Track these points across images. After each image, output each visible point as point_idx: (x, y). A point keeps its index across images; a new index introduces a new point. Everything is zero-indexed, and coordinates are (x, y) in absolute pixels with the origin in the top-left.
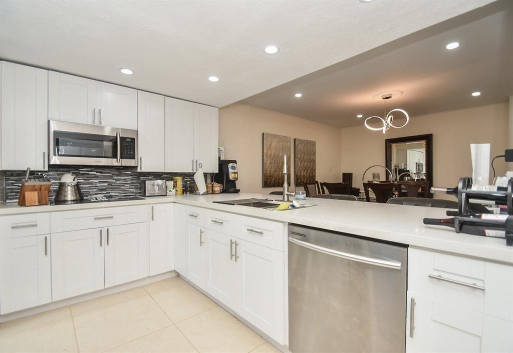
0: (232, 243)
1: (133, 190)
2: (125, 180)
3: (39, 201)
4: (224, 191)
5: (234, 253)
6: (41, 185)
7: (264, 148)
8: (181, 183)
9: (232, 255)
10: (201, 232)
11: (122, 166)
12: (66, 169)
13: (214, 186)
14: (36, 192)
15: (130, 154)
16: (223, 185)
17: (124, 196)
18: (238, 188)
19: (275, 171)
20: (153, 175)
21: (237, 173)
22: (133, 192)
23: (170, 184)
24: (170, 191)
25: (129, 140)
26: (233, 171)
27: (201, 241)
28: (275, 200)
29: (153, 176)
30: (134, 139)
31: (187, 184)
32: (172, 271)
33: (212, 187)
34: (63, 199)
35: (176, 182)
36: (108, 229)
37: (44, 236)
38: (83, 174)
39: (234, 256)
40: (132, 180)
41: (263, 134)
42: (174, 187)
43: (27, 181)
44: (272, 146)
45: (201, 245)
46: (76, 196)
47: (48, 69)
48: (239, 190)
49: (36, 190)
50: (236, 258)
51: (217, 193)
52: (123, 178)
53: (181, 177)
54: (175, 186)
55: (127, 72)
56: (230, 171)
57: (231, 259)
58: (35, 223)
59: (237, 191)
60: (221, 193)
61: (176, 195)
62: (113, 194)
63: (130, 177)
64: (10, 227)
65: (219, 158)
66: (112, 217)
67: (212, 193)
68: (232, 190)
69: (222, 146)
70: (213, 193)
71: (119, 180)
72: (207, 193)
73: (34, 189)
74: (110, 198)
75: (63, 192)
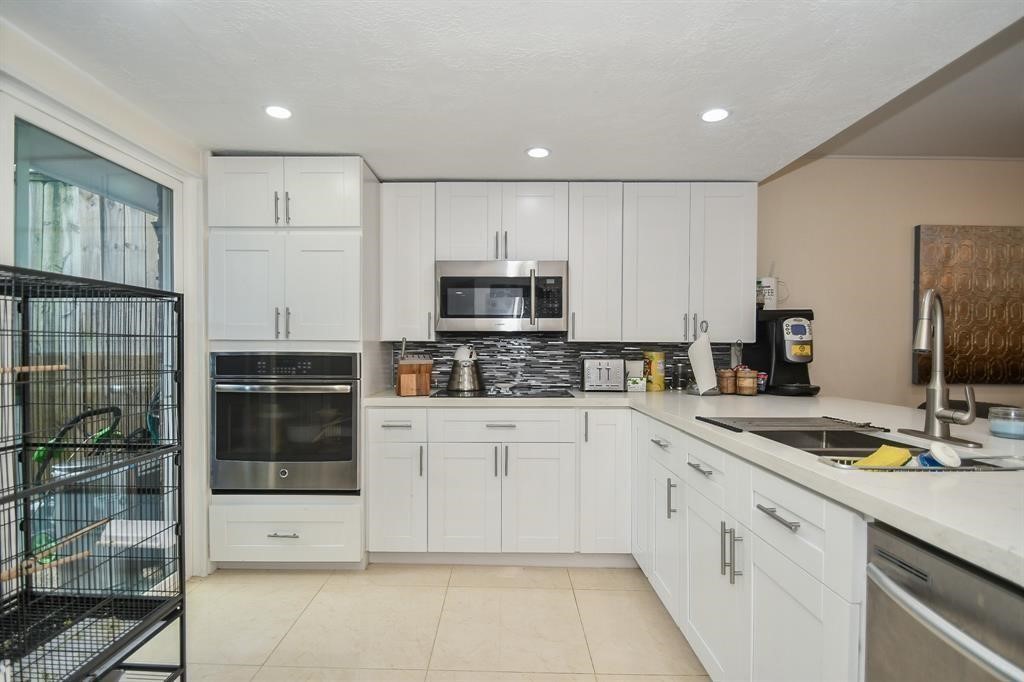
0: (724, 532)
1: (566, 377)
2: (553, 357)
3: (418, 390)
4: (769, 390)
5: (728, 561)
6: (420, 365)
7: (922, 268)
8: (662, 367)
9: (724, 565)
10: (670, 486)
11: (539, 332)
12: (464, 339)
13: (739, 375)
14: (414, 375)
15: (553, 309)
16: (769, 373)
17: (552, 387)
18: (813, 383)
19: (965, 337)
20: (604, 348)
21: (810, 343)
22: (566, 381)
23: (636, 367)
24: (635, 382)
25: (553, 282)
26: (797, 338)
27: (669, 505)
28: (900, 431)
29: (604, 351)
30: (561, 278)
31: (676, 368)
32: (628, 554)
33: (736, 377)
34: (456, 387)
35: (648, 364)
36: (507, 448)
37: (419, 445)
38: (488, 346)
39: (729, 567)
40: (565, 356)
41: (918, 229)
42: (644, 373)
43: (403, 359)
44: (952, 262)
45: (669, 517)
46: (474, 382)
47: (435, 181)
48: (817, 389)
49: (413, 372)
50: (733, 574)
51: (746, 392)
52: (549, 353)
53: (662, 353)
54: (647, 372)
55: (538, 153)
56: (789, 337)
57: (724, 573)
58: (409, 424)
59: (810, 392)
60: (759, 392)
61: (647, 390)
62: (533, 383)
63: (562, 352)
64: (380, 426)
65: (760, 306)
66: (514, 426)
67: (735, 393)
68: (793, 387)
69: (770, 276)
70: (737, 391)
71: (542, 357)
72: (720, 391)
73: (411, 370)
74: (526, 391)
75: (457, 376)
